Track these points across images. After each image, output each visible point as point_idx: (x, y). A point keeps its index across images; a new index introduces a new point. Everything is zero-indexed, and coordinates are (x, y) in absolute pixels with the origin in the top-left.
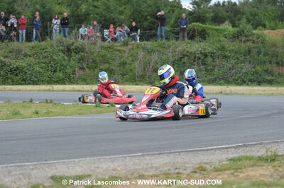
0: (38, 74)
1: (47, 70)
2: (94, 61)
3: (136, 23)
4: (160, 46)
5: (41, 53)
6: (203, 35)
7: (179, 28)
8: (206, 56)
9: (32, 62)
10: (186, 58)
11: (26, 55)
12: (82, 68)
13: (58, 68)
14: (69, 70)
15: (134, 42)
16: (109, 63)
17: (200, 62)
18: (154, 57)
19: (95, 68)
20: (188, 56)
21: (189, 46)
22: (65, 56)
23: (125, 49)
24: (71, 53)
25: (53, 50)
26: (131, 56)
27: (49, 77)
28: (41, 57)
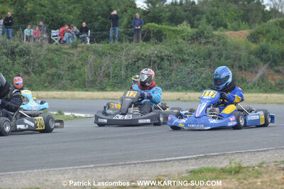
2: (40, 65)
3: (87, 23)
4: (112, 48)
6: (159, 36)
7: (133, 29)
8: (162, 59)
10: (140, 62)
12: (27, 73)
15: (83, 44)
16: (57, 67)
17: (156, 66)
18: (106, 61)
19: (42, 72)
20: (143, 59)
21: (143, 48)
22: (8, 59)
23: (74, 52)
24: (16, 56)
26: (80, 59)
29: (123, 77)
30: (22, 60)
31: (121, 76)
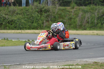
0: (23, 24)
1: (29, 22)
2: (55, 17)
4: (91, 9)
5: (26, 13)
9: (20, 17)
11: (17, 14)
12: (48, 21)
13: (34, 21)
14: (40, 22)
16: (63, 18)
18: (88, 15)
19: (55, 21)
22: (39, 14)
23: (72, 10)
24: (42, 12)
25: (33, 11)
26: (75, 14)
27: (29, 26)
28: (26, 15)
29: (96, 23)
30: (46, 14)
31: (95, 23)
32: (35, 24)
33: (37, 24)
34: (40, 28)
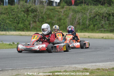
0: (8, 25)
1: (14, 23)
2: (43, 18)
4: (83, 9)
5: (11, 12)
6: (110, 3)
8: (110, 15)
9: (5, 17)
10: (97, 16)
11: (1, 13)
12: (35, 22)
13: (20, 22)
14: (27, 23)
16: (51, 19)
17: (106, 19)
18: (78, 16)
19: (43, 21)
20: (99, 15)
21: (100, 9)
22: (25, 14)
23: (62, 10)
24: (29, 12)
25: (18, 11)
26: (65, 15)
27: (14, 27)
28: (11, 15)
29: (88, 25)
30: (33, 14)
31: (86, 24)
32: (21, 25)
33: (23, 26)
34: (26, 30)
